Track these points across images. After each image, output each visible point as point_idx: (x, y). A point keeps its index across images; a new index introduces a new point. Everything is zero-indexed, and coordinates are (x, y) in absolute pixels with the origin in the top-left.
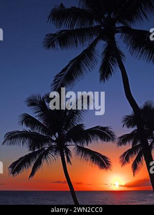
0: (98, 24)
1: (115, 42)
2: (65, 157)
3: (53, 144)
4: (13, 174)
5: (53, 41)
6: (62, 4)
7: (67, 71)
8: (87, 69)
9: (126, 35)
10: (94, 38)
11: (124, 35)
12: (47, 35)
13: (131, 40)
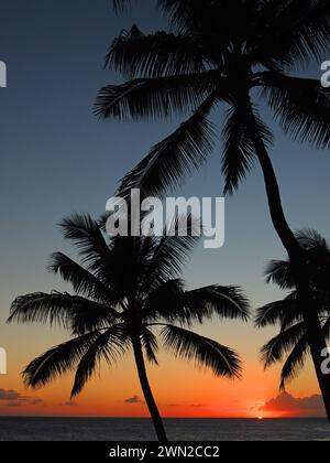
0: (213, 68)
1: (250, 104)
2: (144, 350)
3: (118, 321)
4: (33, 385)
5: (117, 103)
6: (135, 27)
7: (147, 168)
8: (190, 164)
9: (273, 91)
10: (205, 96)
11: (269, 91)
12: (104, 89)
13: (285, 101)
